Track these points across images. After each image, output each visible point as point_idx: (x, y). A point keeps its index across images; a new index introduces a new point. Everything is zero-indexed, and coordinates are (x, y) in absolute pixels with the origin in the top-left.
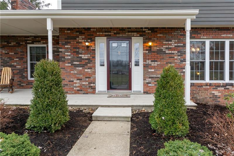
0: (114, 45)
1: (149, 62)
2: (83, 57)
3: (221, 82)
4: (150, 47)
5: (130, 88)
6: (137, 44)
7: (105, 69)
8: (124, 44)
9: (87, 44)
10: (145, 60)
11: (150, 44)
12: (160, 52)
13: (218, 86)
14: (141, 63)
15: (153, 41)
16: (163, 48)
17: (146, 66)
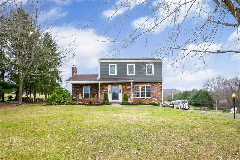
0: (113, 87)
1: (124, 92)
2: (105, 91)
3: (144, 97)
4: (124, 88)
5: (118, 100)
6: (120, 87)
7: (111, 94)
8: (116, 87)
9: (106, 87)
10: (122, 92)
11: (124, 87)
12: (127, 89)
13: (143, 98)
14: (121, 92)
15: (125, 86)
16: (128, 88)
17: (123, 93)
